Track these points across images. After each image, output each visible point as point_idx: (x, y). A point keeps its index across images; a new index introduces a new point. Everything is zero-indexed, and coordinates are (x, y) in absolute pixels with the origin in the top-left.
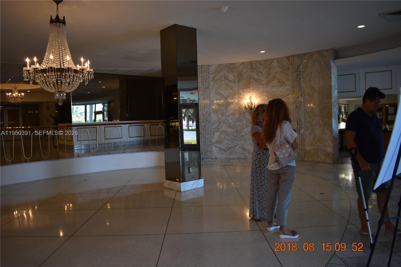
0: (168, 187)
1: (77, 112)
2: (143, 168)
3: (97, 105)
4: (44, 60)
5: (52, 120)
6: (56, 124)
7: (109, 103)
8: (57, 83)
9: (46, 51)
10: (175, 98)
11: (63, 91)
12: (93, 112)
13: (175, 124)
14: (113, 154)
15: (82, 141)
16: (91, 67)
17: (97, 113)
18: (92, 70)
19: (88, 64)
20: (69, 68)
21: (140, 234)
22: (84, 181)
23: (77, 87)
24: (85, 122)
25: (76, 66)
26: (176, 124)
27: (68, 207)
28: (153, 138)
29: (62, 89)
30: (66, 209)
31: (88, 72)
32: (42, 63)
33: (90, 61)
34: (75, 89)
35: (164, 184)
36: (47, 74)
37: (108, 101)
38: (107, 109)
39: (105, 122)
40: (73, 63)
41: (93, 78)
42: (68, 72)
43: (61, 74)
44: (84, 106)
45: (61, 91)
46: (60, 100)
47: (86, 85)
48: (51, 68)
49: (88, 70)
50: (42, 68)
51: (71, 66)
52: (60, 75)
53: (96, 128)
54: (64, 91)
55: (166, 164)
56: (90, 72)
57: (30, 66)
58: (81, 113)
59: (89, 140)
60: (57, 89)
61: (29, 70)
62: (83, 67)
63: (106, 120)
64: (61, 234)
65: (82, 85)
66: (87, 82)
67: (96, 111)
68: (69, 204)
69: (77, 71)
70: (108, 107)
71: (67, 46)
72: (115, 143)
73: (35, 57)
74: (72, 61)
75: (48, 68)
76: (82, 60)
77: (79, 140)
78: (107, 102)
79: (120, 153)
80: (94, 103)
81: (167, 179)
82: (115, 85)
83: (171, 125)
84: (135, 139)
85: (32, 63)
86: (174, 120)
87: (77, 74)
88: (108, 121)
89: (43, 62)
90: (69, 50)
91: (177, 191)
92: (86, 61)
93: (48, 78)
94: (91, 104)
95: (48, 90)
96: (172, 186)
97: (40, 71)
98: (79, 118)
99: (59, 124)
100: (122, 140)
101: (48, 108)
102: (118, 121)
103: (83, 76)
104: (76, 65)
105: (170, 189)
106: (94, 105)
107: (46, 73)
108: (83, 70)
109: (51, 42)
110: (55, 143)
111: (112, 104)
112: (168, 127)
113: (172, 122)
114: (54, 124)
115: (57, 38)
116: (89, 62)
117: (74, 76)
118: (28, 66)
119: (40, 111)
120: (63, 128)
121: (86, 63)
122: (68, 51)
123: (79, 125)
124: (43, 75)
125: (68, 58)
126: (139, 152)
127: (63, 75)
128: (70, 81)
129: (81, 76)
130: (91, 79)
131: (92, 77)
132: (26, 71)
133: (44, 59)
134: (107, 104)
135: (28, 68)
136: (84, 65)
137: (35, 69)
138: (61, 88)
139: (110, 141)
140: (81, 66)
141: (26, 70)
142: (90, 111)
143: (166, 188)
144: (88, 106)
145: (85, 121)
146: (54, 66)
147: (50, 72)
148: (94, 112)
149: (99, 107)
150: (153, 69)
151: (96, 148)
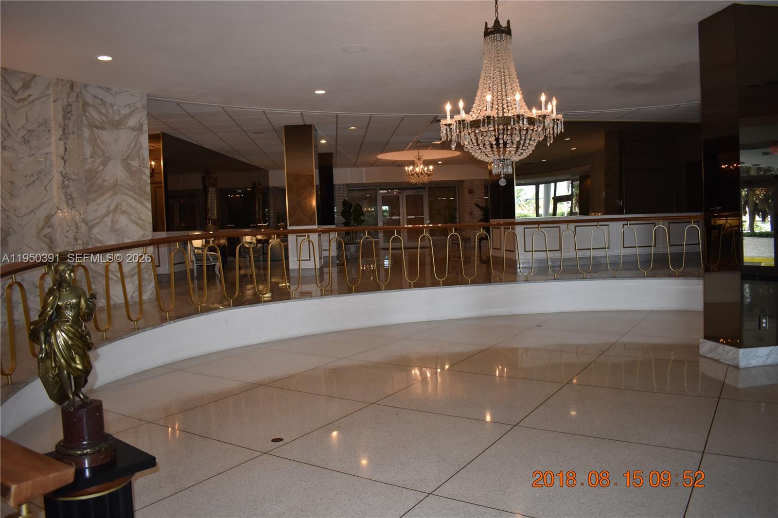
0: (709, 356)
1: (519, 198)
2: (652, 311)
3: (558, 184)
4: (475, 105)
5: (478, 213)
6: (486, 219)
7: (583, 179)
8: (498, 144)
9: (478, 88)
10: (724, 165)
11: (507, 159)
12: (551, 198)
13: (725, 221)
14: (592, 278)
15: (534, 251)
16: (559, 110)
17: (558, 200)
18: (560, 116)
19: (553, 106)
20: (519, 115)
21: (650, 444)
22: (537, 327)
23: (532, 151)
24: (535, 217)
25: (531, 111)
26: (728, 221)
27: (501, 371)
28: (677, 250)
29: (506, 155)
30: (497, 375)
31: (553, 120)
32: (471, 111)
33: (557, 99)
34: (528, 154)
35: (700, 348)
36: (482, 129)
37: (580, 176)
38: (578, 191)
39: (573, 217)
40: (526, 106)
41: (563, 131)
42: (518, 122)
43: (505, 127)
44: (534, 187)
45: (504, 159)
46: (502, 176)
47: (548, 145)
48: (489, 117)
49: (554, 116)
50: (472, 120)
51: (523, 111)
52: (503, 129)
53: (559, 227)
54: (509, 158)
55: (706, 305)
56: (558, 120)
57: (452, 117)
58: (528, 201)
59: (546, 251)
60: (498, 156)
61: (450, 125)
62: (543, 112)
63: (576, 214)
64: (488, 418)
65: (541, 145)
66: (552, 139)
67: (557, 195)
68: (502, 367)
69: (532, 120)
70: (581, 187)
71: (514, 75)
72: (594, 258)
73: (461, 100)
74: (524, 101)
75: (483, 119)
76: (543, 98)
77: (526, 250)
78: (578, 177)
79: (606, 278)
80: (553, 179)
81: (707, 337)
82: (598, 143)
83: (713, 223)
84: (638, 251)
85: (455, 111)
86: (723, 213)
87: (534, 125)
88: (580, 215)
89: (474, 108)
90: (519, 82)
91: (729, 365)
92: (549, 100)
93: (482, 135)
94: (547, 183)
95: (481, 157)
96: (718, 354)
97: (469, 125)
98: (524, 208)
99: (490, 220)
100: (609, 253)
101: (471, 192)
102: (600, 216)
103: (544, 129)
104: (530, 109)
105: (714, 360)
106: (553, 185)
107: (478, 127)
108: (544, 117)
109: (486, 70)
110: (482, 254)
111: (589, 182)
112: (709, 229)
113: (716, 217)
114: (481, 220)
115: (496, 62)
116: (554, 102)
117: (527, 130)
118: (448, 116)
119: (457, 196)
120: (499, 228)
121: (549, 103)
122: (517, 85)
123: (527, 223)
124: (475, 132)
125: (518, 96)
126: (644, 277)
127: (507, 130)
128: (521, 139)
129: (540, 129)
130: (559, 134)
131: (561, 130)
132: (446, 127)
133: (474, 103)
134: (578, 182)
135: (449, 121)
136: (546, 108)
137: (461, 123)
138: (504, 154)
139: (587, 254)
140: (541, 109)
141: (446, 125)
142: (544, 194)
143: (704, 357)
144: (542, 187)
145: (535, 215)
146: (493, 114)
147: (486, 124)
148: (553, 198)
149: (563, 188)
150: (679, 106)
151: (558, 266)
